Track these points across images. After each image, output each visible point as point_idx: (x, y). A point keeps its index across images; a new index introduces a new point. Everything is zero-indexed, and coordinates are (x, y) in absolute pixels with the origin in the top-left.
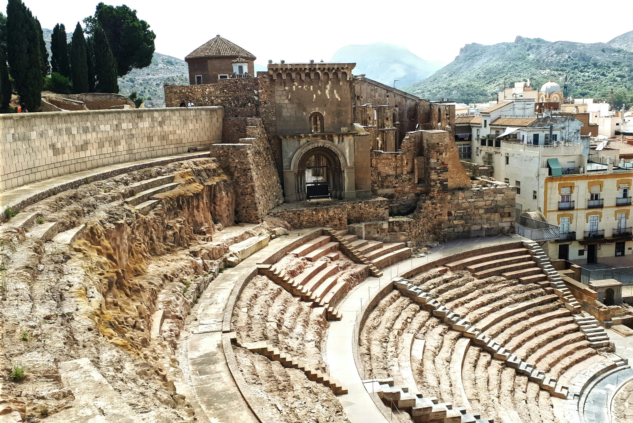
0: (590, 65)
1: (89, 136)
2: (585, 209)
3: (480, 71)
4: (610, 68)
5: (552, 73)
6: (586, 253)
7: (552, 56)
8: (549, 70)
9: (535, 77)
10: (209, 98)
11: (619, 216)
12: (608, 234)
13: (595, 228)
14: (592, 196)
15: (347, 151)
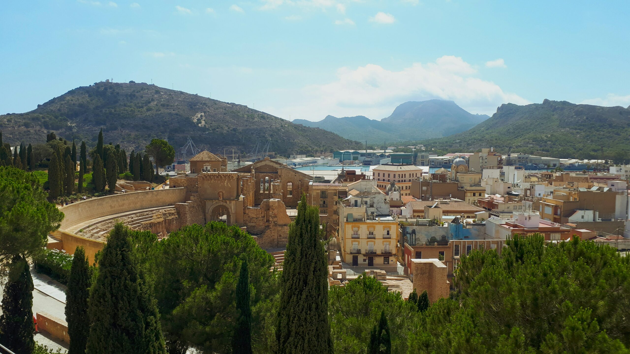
0: (605, 126)
1: (125, 202)
2: (366, 239)
3: (511, 127)
4: (624, 128)
5: (571, 131)
6: (367, 261)
7: (572, 117)
8: (568, 129)
9: (555, 134)
10: (183, 183)
11: (385, 243)
12: (379, 252)
13: (372, 248)
14: (370, 233)
15: (233, 207)
